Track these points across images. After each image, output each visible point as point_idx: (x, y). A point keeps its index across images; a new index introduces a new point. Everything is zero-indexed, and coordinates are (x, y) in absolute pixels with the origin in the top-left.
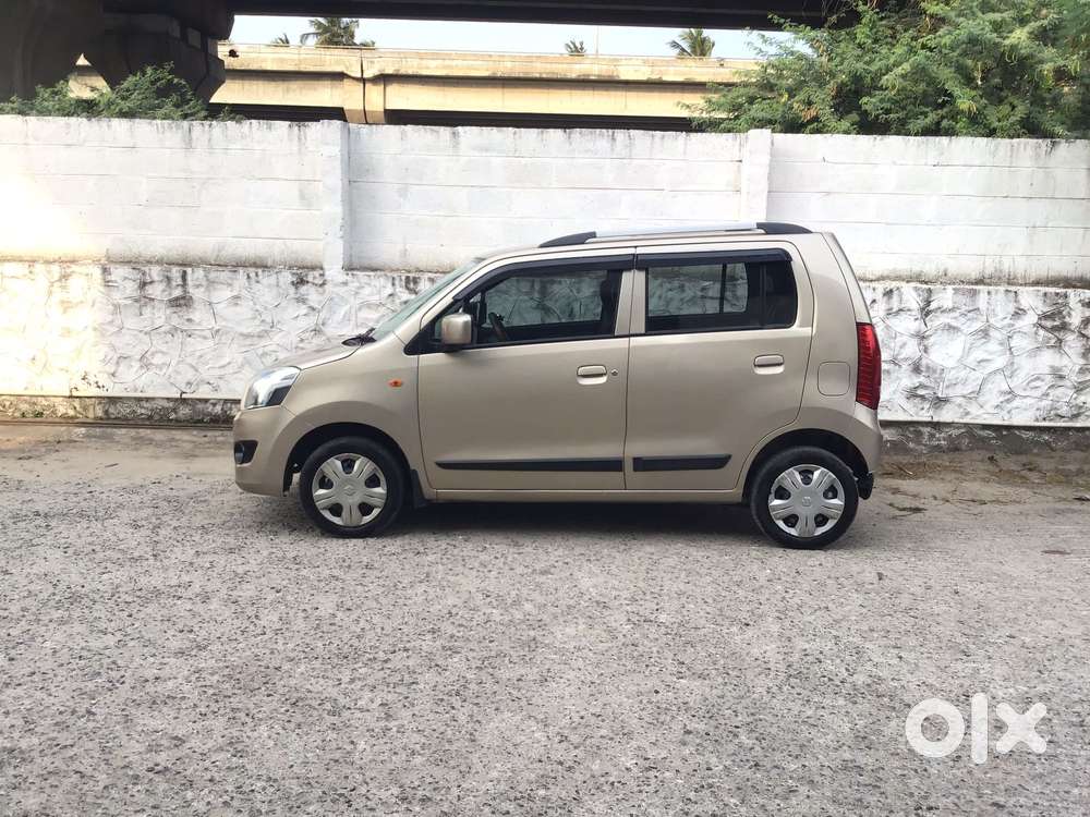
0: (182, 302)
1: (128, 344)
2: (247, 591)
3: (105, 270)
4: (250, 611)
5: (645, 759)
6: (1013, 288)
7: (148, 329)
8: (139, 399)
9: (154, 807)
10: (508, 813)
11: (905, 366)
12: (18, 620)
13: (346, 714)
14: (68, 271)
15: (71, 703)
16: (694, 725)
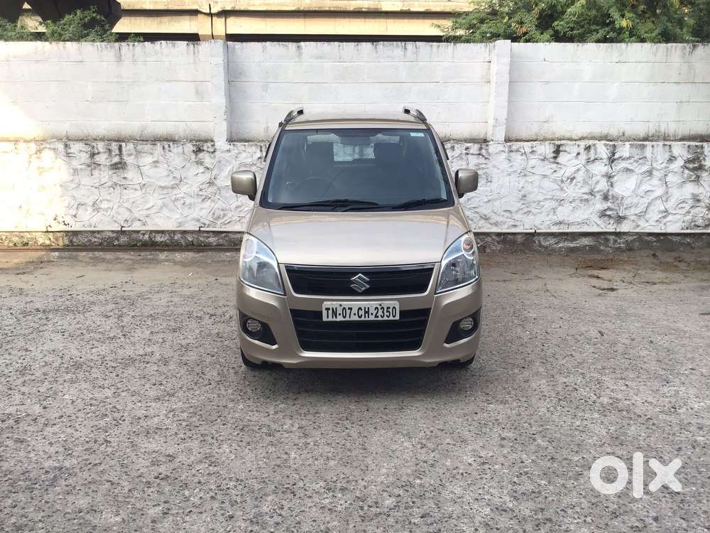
0: (119, 166)
1: (84, 195)
3: (66, 146)
4: (198, 369)
5: (480, 457)
6: (668, 143)
7: (97, 185)
8: (93, 232)
9: (165, 502)
10: (399, 495)
11: (598, 196)
12: (43, 382)
13: (278, 435)
14: (42, 147)
15: (92, 435)
16: (505, 434)
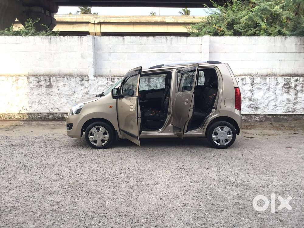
0: (49, 86)
1: (35, 98)
2: (73, 164)
3: (28, 78)
4: (74, 169)
5: (183, 204)
6: (276, 77)
7: (40, 94)
8: (38, 113)
9: (53, 220)
10: (148, 218)
11: (247, 99)
12: (11, 173)
13: (103, 195)
14: (18, 78)
15: (28, 194)
16: (195, 195)
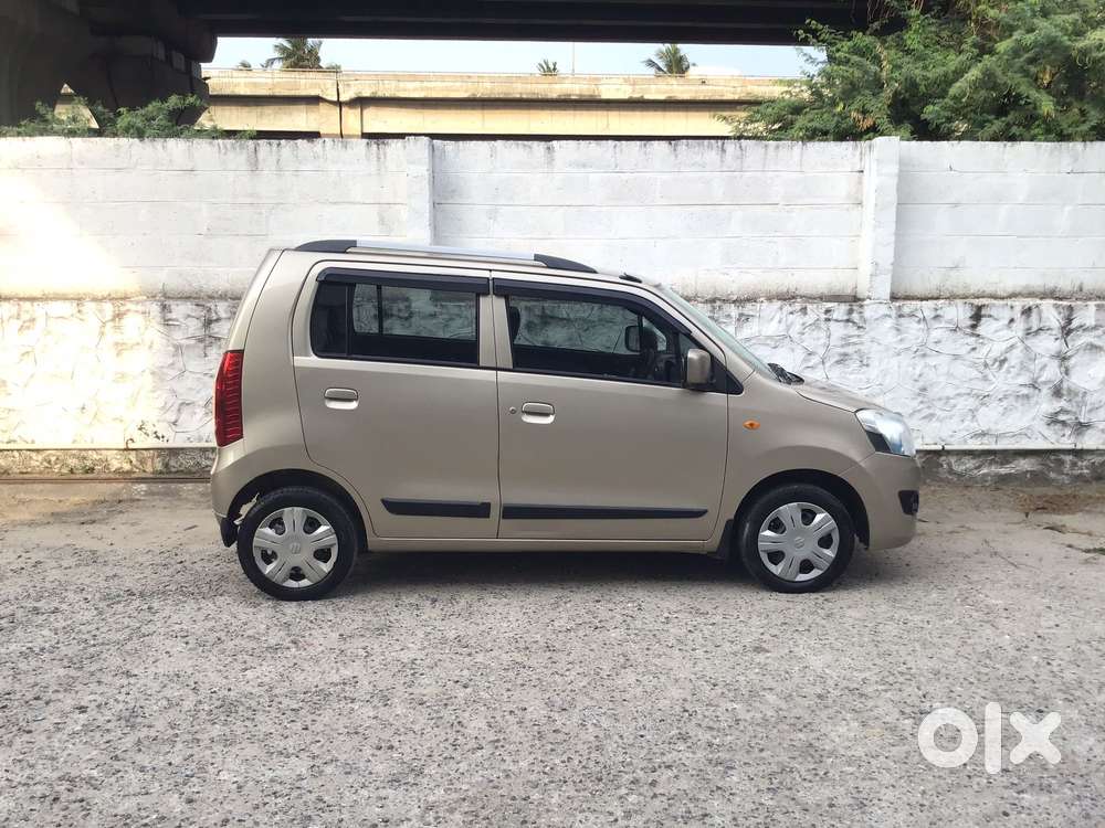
1: (191, 389)
3: (164, 308)
7: (214, 372)
8: (204, 450)
11: (1045, 391)
14: (123, 309)
